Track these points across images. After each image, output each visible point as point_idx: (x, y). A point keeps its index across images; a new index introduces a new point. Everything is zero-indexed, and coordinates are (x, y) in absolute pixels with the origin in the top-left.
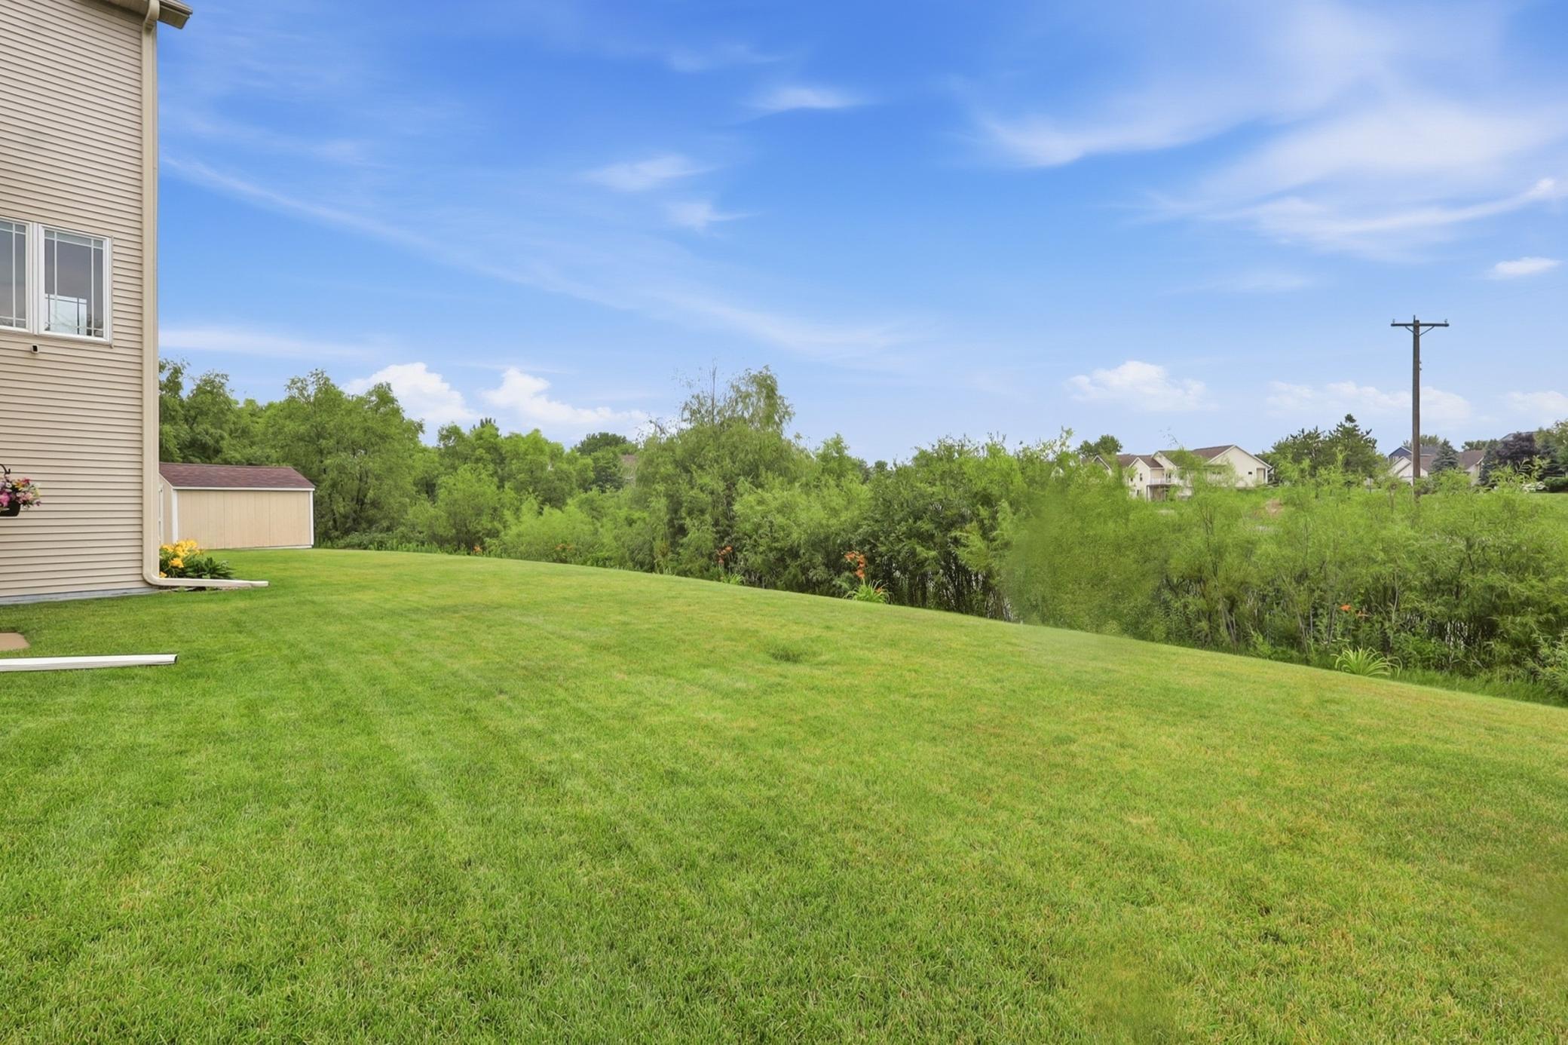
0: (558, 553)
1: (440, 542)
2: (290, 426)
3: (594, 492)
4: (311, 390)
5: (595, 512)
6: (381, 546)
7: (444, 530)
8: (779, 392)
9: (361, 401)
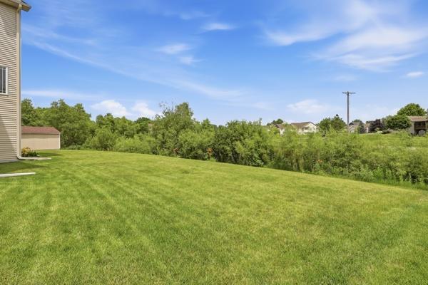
0: (131, 150)
1: (97, 148)
2: (52, 115)
3: (141, 134)
4: (59, 105)
5: (141, 139)
6: (79, 149)
7: (98, 144)
8: (189, 107)
9: (73, 108)
